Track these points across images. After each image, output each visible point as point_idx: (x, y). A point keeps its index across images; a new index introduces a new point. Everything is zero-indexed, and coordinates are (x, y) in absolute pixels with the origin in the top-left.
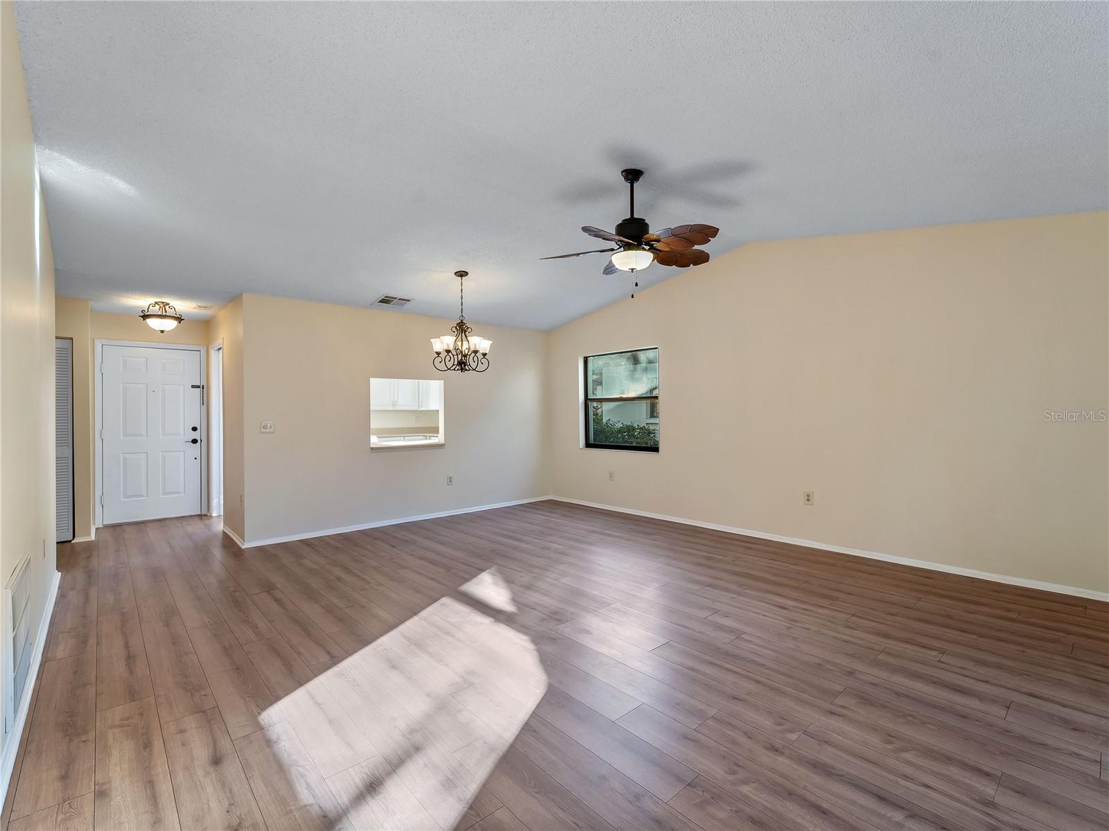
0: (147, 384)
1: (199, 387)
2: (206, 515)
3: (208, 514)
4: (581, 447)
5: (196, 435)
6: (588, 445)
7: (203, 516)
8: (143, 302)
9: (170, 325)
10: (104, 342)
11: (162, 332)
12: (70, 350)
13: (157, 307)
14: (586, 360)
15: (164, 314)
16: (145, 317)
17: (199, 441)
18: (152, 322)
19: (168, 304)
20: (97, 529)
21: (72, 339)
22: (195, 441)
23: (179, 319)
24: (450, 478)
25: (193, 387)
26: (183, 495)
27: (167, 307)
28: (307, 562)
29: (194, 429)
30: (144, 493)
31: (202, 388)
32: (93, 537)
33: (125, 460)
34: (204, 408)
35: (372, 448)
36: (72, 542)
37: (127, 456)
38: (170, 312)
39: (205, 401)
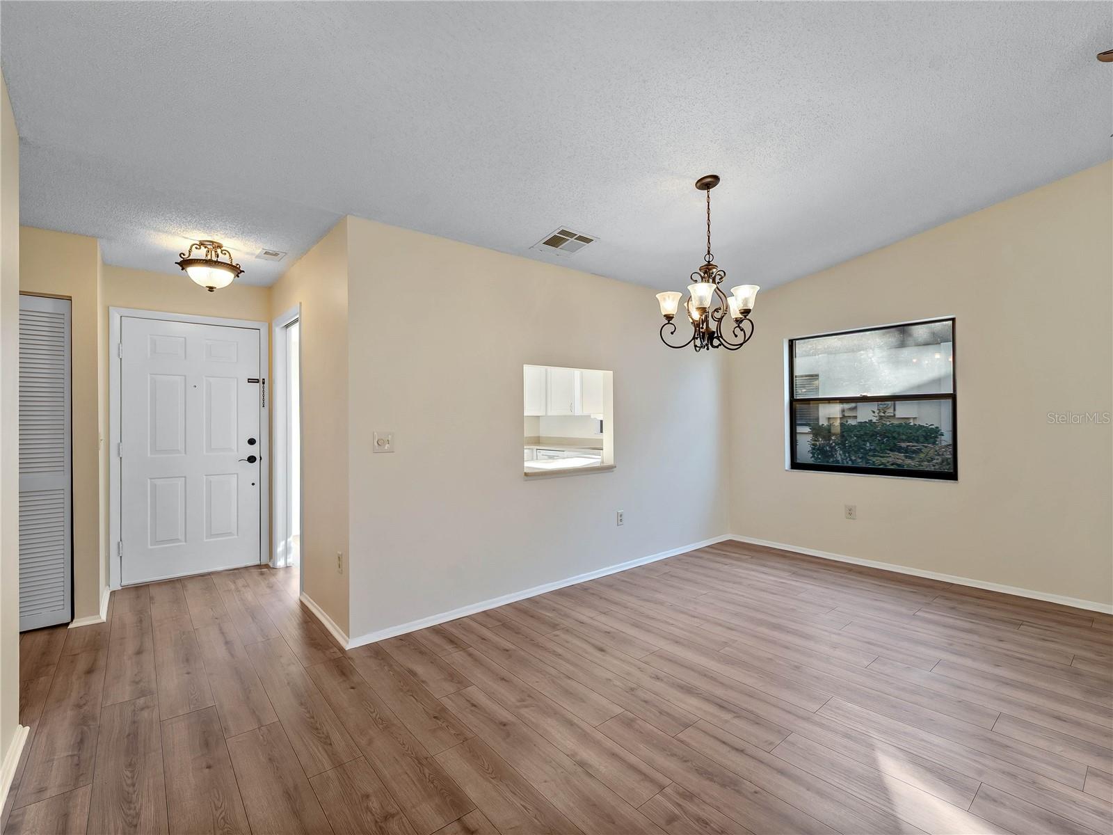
0: (185, 376)
1: (257, 381)
2: (267, 566)
3: (271, 565)
4: (786, 469)
5: (253, 450)
6: (795, 465)
7: (265, 568)
8: (182, 240)
9: (222, 278)
10: (125, 312)
11: (211, 289)
12: (67, 318)
13: (203, 250)
14: (791, 343)
15: (214, 259)
16: (185, 263)
17: (258, 459)
18: (195, 272)
19: (220, 246)
20: (113, 593)
21: (70, 299)
22: (252, 459)
23: (236, 270)
24: (621, 516)
25: (250, 381)
26: (236, 537)
27: (219, 251)
28: (474, 692)
29: (252, 442)
30: (181, 537)
31: (263, 383)
32: (103, 616)
33: (154, 487)
34: (265, 411)
35: (526, 474)
36: (70, 626)
37: (158, 482)
38: (223, 258)
39: (267, 403)
